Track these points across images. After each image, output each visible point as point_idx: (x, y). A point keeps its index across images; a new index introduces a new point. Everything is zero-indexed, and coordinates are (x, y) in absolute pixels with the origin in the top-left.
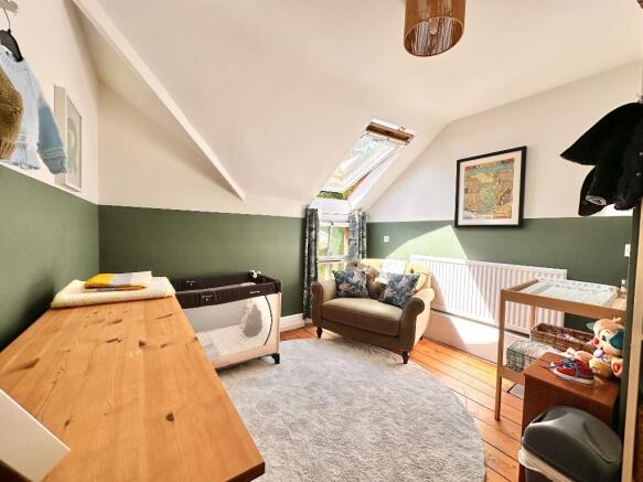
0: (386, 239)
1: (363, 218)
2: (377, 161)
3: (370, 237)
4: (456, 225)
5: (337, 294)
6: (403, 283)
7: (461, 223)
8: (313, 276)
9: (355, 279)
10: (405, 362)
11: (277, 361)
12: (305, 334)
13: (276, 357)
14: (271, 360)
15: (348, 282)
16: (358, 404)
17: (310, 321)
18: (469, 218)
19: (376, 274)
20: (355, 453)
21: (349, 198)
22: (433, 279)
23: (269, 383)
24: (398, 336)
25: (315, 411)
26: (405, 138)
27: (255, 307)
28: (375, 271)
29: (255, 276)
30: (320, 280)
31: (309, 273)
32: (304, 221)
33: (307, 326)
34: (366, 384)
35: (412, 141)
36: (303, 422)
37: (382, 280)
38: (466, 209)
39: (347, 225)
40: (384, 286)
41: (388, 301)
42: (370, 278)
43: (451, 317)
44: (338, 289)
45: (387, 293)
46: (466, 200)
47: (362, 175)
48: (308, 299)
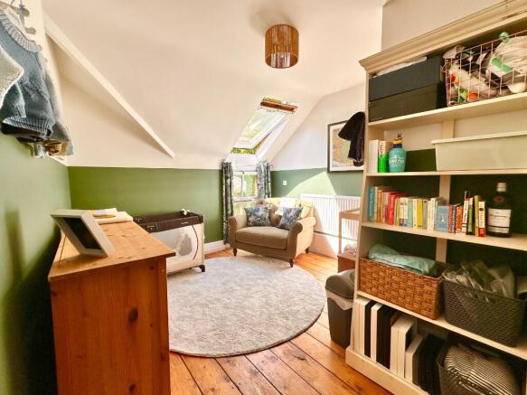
0: (285, 183)
1: (268, 168)
2: (274, 125)
3: (273, 182)
4: (329, 171)
5: (247, 224)
6: (292, 214)
7: (331, 169)
8: (230, 212)
9: (260, 213)
10: (292, 266)
11: (203, 270)
12: (224, 254)
13: (203, 268)
14: (199, 270)
15: (255, 215)
16: (254, 289)
17: (228, 245)
18: (336, 166)
19: (275, 209)
20: (247, 311)
21: (257, 153)
22: (315, 210)
23: (197, 282)
24: (286, 249)
25: (225, 294)
26: (291, 109)
27: (186, 236)
28: (275, 206)
29: (185, 213)
30: (235, 215)
31: (227, 210)
32: (221, 172)
33: (227, 249)
34: (261, 279)
35: (296, 111)
36: (218, 300)
37: (280, 213)
38: (334, 160)
39: (255, 173)
40: (280, 217)
41: (283, 227)
42: (271, 212)
43: (327, 236)
44: (248, 221)
45: (282, 222)
46: (334, 153)
47: (264, 136)
48: (227, 230)
